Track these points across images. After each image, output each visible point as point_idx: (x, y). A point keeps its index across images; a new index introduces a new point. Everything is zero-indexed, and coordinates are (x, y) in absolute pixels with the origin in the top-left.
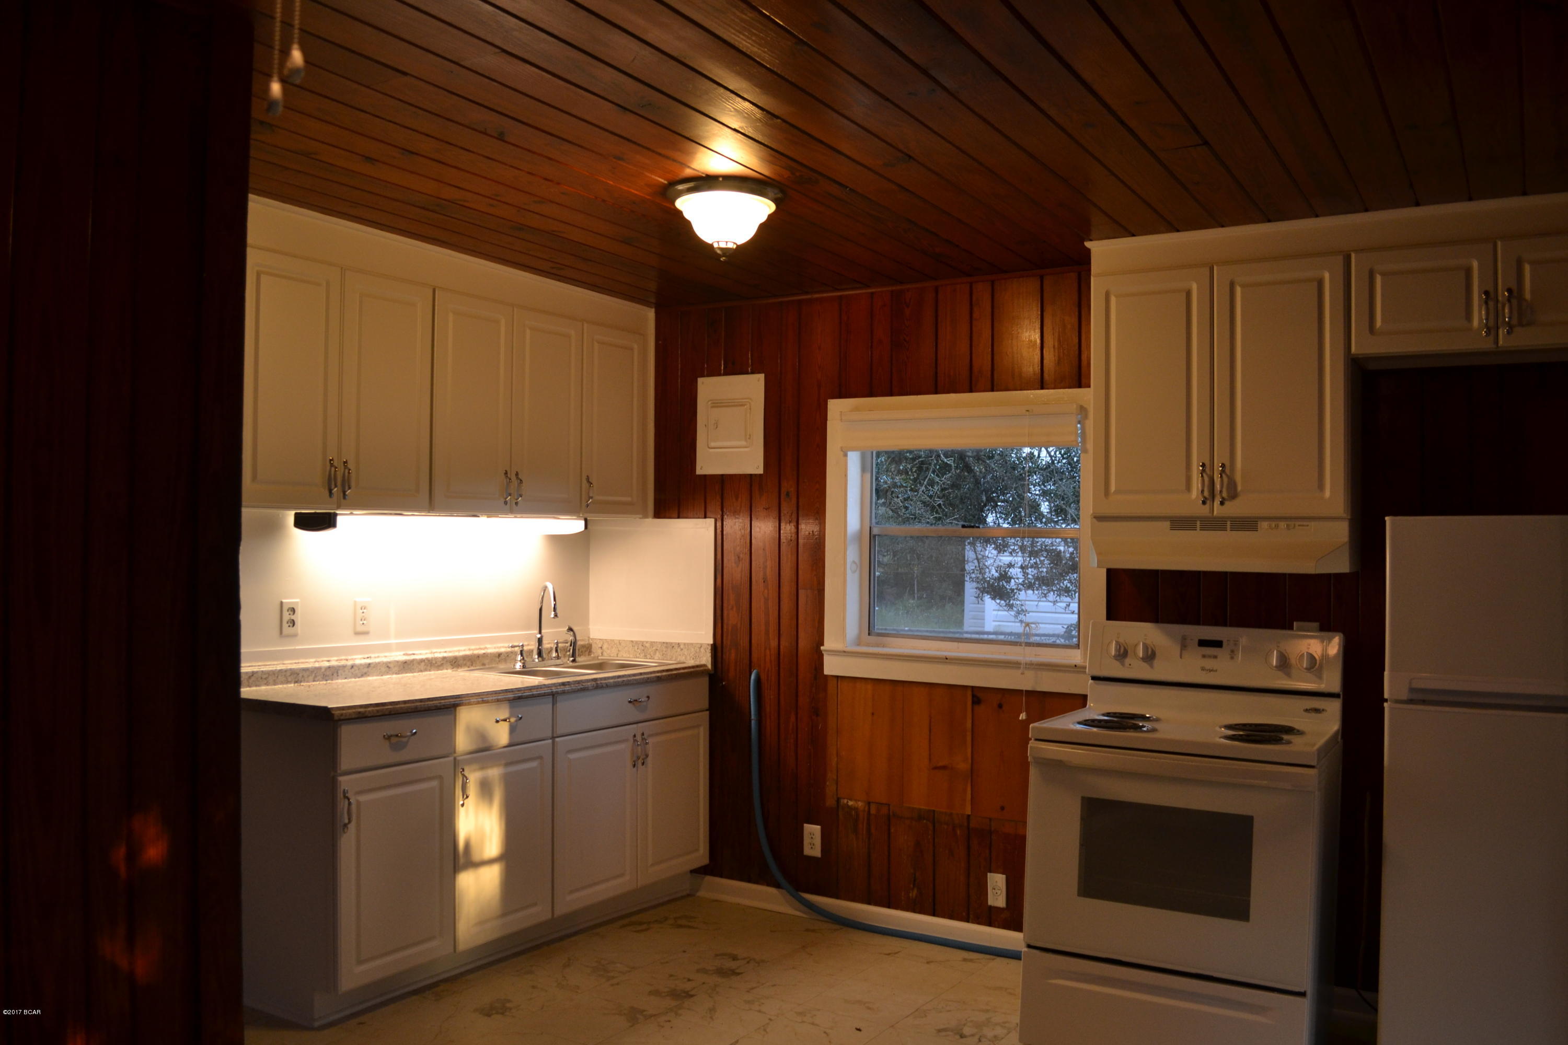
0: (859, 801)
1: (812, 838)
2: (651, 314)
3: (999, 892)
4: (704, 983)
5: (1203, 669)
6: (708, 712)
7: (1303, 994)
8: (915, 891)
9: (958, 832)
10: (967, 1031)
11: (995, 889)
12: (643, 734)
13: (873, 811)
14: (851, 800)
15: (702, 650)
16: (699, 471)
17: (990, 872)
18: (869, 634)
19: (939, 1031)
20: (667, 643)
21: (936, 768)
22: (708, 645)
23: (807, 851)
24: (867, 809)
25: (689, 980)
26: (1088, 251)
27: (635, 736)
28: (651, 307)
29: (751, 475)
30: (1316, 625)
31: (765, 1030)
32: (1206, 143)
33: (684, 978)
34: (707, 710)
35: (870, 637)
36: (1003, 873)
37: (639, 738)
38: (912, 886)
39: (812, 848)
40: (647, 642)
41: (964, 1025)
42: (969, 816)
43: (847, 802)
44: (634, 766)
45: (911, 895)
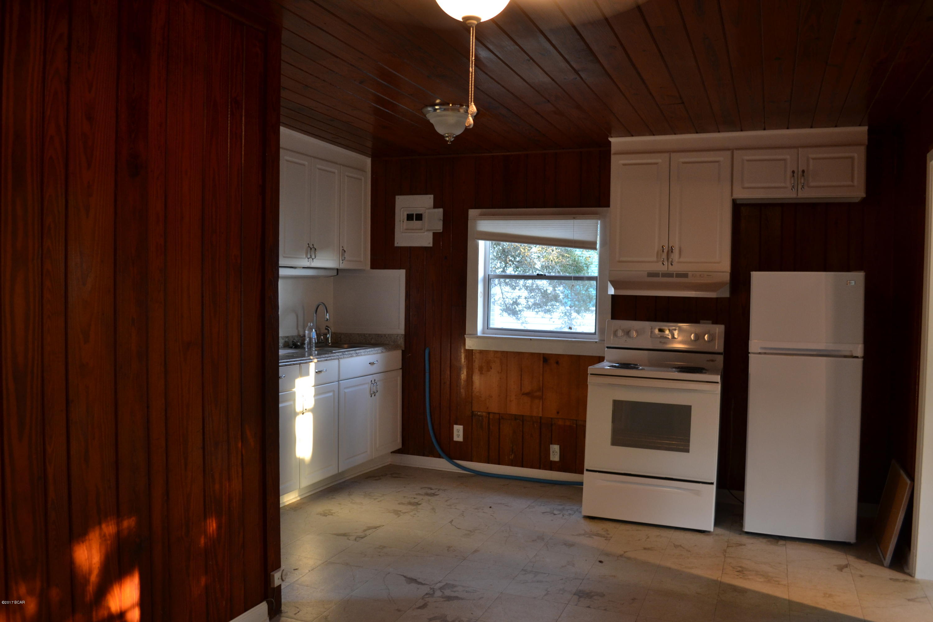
0: (483, 412)
1: (458, 432)
2: (369, 161)
3: (556, 454)
4: (422, 499)
5: (660, 342)
6: (401, 370)
7: (712, 483)
8: (513, 456)
9: (535, 425)
10: (555, 512)
11: (554, 452)
12: (375, 380)
13: (491, 416)
14: (479, 412)
15: (398, 338)
16: (396, 245)
17: (552, 444)
18: (487, 329)
19: (543, 513)
20: (378, 334)
21: (523, 394)
22: (402, 335)
23: (456, 439)
24: (488, 416)
25: (414, 498)
26: (610, 142)
27: (371, 381)
28: (370, 157)
29: (426, 247)
30: (710, 322)
31: (463, 515)
32: (683, 103)
33: (412, 497)
34: (400, 369)
35: (488, 330)
36: (558, 445)
37: (373, 382)
38: (511, 453)
39: (458, 437)
40: (367, 334)
41: (554, 510)
42: (541, 417)
43: (477, 413)
44: (371, 396)
45: (510, 457)
